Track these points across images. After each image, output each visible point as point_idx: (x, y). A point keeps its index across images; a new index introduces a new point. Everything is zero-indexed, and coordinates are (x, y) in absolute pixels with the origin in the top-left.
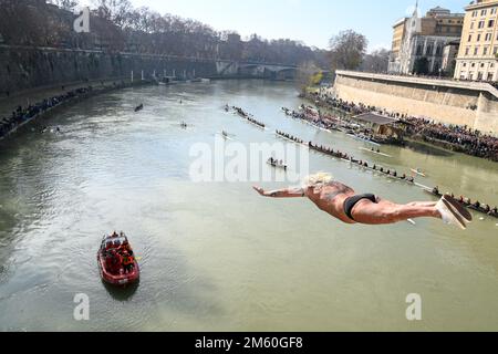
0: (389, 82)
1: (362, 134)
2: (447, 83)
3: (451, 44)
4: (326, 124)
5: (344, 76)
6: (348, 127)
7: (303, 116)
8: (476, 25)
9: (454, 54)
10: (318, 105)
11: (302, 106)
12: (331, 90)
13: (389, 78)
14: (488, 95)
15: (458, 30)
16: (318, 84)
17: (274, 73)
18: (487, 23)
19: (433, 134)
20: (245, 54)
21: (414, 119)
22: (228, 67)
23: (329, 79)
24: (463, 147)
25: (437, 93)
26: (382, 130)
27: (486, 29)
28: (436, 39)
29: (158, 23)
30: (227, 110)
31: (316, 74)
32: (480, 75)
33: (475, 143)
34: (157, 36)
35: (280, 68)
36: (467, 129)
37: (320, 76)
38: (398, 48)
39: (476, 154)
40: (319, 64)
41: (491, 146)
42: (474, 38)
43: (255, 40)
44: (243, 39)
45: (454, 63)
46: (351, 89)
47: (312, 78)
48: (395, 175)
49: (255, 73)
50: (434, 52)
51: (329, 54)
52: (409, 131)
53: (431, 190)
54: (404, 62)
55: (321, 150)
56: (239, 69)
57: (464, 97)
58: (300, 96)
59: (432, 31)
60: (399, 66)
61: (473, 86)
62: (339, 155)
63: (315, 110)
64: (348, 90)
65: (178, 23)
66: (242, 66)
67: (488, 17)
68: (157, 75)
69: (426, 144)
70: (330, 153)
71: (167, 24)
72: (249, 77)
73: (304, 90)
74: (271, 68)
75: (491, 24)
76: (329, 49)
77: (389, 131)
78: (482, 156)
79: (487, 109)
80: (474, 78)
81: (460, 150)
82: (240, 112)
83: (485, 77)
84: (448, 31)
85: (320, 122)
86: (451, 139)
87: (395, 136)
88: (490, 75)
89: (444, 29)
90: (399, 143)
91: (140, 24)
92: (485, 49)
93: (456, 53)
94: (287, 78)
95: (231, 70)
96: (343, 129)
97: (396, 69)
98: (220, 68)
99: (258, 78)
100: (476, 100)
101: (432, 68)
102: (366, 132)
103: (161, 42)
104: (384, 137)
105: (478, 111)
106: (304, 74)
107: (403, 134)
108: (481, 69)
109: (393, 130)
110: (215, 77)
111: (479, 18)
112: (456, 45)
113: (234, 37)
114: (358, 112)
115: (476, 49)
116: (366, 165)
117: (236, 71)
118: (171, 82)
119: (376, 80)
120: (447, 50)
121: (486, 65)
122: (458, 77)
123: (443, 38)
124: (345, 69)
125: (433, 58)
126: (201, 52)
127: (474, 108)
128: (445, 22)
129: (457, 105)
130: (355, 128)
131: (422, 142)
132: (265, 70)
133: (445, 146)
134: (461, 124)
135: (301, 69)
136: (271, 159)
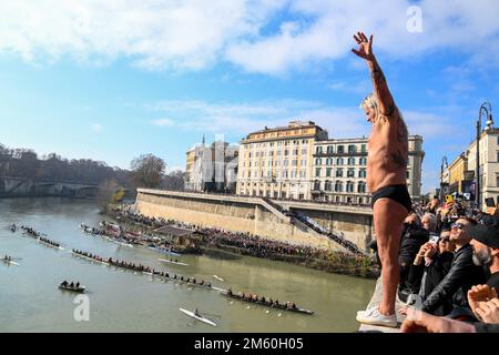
0: (185, 199)
1: (163, 246)
2: (232, 198)
4: (128, 239)
5: (145, 193)
6: (149, 241)
7: (105, 232)
8: (248, 155)
10: (119, 221)
11: (104, 223)
12: (133, 206)
13: (185, 195)
14: (260, 206)
16: (120, 201)
17: (73, 192)
19: (224, 241)
20: (41, 172)
21: (207, 229)
22: (19, 185)
23: (131, 196)
24: (248, 250)
25: (224, 206)
26: (182, 241)
27: (254, 158)
30: (13, 231)
31: (118, 192)
32: (254, 192)
33: (256, 246)
35: (79, 187)
36: (250, 235)
37: (122, 193)
38: (191, 170)
39: (259, 256)
40: (122, 183)
41: (268, 248)
42: (247, 164)
43: (54, 160)
44: (40, 157)
46: (152, 205)
47: (114, 195)
48: (195, 282)
49: (52, 190)
51: (131, 174)
52: (205, 241)
53: (225, 291)
55: (122, 265)
56: (33, 187)
57: (246, 209)
58: (101, 213)
60: (193, 185)
61: (250, 200)
62: (141, 269)
63: (116, 226)
64: (149, 206)
66: (37, 184)
67: (255, 150)
69: (221, 251)
70: (132, 268)
72: (45, 195)
73: (105, 207)
74: (70, 186)
76: (131, 170)
77: (188, 242)
79: (262, 218)
80: (251, 194)
81: (245, 254)
82: (31, 232)
83: (258, 194)
85: (123, 237)
86: (239, 244)
87: (193, 245)
88: (261, 192)
90: (196, 252)
92: (256, 173)
94: (88, 195)
95: (22, 188)
96: (145, 244)
97: (190, 188)
98: (8, 186)
99: (55, 196)
100: (254, 211)
101: (219, 188)
102: (167, 243)
104: (183, 247)
105: (256, 220)
106: (106, 191)
107: (200, 244)
108: (255, 188)
109: (192, 240)
110: (2, 196)
111: (249, 150)
113: (30, 156)
114: (158, 226)
116: (167, 276)
117: (29, 188)
119: (174, 197)
121: (258, 184)
122: (239, 193)
124: (146, 187)
127: (253, 218)
129: (240, 216)
130: (157, 241)
131: (216, 249)
132: (64, 188)
133: (234, 251)
134: (244, 231)
135: (103, 187)
136: (65, 283)
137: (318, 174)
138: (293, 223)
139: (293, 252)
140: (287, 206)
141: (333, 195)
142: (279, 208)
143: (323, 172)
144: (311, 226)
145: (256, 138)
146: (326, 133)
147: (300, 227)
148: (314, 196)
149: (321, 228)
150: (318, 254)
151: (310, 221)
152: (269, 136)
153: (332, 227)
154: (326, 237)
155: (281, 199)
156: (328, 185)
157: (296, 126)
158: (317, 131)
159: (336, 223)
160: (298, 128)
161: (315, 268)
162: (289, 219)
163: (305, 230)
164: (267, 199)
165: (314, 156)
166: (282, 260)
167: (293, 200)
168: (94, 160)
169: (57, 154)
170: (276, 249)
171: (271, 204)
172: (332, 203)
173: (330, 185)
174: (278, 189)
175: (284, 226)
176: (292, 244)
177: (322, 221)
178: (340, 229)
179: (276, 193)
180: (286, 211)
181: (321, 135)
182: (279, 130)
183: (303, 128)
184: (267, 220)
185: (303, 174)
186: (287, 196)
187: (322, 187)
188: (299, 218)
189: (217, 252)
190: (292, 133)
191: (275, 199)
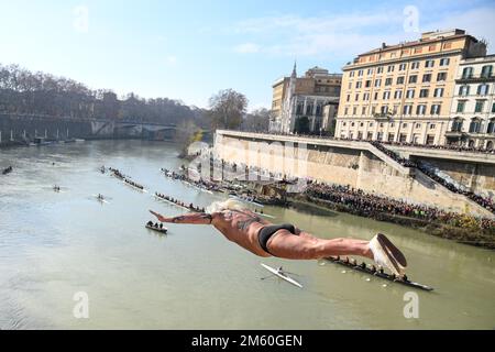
1: (245, 195)
2: (328, 142)
3: (330, 103)
4: (208, 186)
5: (225, 135)
6: (230, 188)
7: (184, 176)
8: (354, 85)
9: (334, 114)
11: (183, 167)
13: (270, 137)
14: (369, 154)
15: (337, 89)
17: (152, 133)
18: (364, 84)
19: (316, 194)
20: (122, 113)
22: (104, 126)
23: (208, 139)
24: (347, 206)
25: (318, 152)
26: (266, 190)
27: (363, 89)
28: (316, 99)
29: (29, 81)
30: (103, 172)
31: (196, 134)
32: (360, 134)
33: (358, 202)
34: (28, 94)
35: (157, 128)
36: (350, 189)
37: (200, 135)
38: (278, 107)
39: (360, 214)
40: (200, 124)
41: (375, 206)
42: (353, 98)
43: (132, 99)
44: (119, 98)
45: (334, 123)
47: (192, 138)
49: (133, 133)
50: (314, 111)
51: (209, 113)
54: (285, 120)
56: (116, 129)
57: (346, 156)
58: (181, 157)
59: (312, 91)
60: (280, 126)
61: (354, 145)
65: (50, 81)
66: (120, 126)
67: (365, 77)
68: (27, 135)
69: (310, 204)
71: (38, 83)
72: (126, 137)
73: (184, 151)
74: (149, 128)
75: (368, 84)
76: (208, 109)
77: (272, 192)
78: (366, 216)
79: (369, 168)
80: (355, 137)
81: (344, 210)
82: (117, 174)
83: (364, 137)
84: (327, 91)
85: (202, 183)
86: (334, 199)
87: (279, 196)
88: (370, 135)
89: (323, 89)
90: (283, 204)
91: (9, 81)
92: (364, 109)
93: (336, 113)
94: (166, 137)
95: (107, 130)
96: (226, 191)
97: (277, 129)
98: (95, 128)
99: (136, 138)
100: (358, 160)
101: (312, 128)
102: (249, 192)
103: (32, 101)
104: (267, 197)
105: (359, 171)
106: (184, 133)
107: (286, 195)
108: (361, 129)
109: (277, 190)
110: (90, 137)
111: (356, 78)
112: (336, 104)
113: (110, 96)
115: (355, 109)
117: (112, 130)
118: (42, 142)
119: (257, 140)
120: (327, 110)
121: (365, 124)
122: (339, 136)
123: (322, 98)
124: (226, 128)
125: (314, 118)
126: (74, 111)
127: (355, 167)
128: (324, 81)
129: (339, 165)
130: (238, 189)
131: (307, 203)
132: (144, 129)
133: (329, 206)
134: (343, 183)
135: (181, 129)
136: (150, 223)
137: (460, 108)
138: (413, 176)
139: (408, 213)
140: (406, 153)
141: (483, 139)
142: (393, 156)
143: (470, 106)
144: (441, 181)
145: (367, 61)
146: (483, 46)
147: (423, 181)
148: (451, 140)
149: (456, 185)
150: (447, 218)
151: (440, 174)
152: (387, 57)
153: (474, 183)
154: (464, 198)
155: (398, 144)
156: (475, 125)
157: (432, 38)
158: (467, 44)
159: (482, 179)
160: (436, 42)
161: (440, 235)
162: (407, 170)
163: (431, 186)
164: (377, 144)
165: (458, 82)
166: (393, 221)
167: (417, 145)
168: (170, 98)
169: (135, 94)
170: (385, 208)
171: (383, 150)
172: (480, 150)
173: (479, 126)
174: (395, 131)
175: (399, 180)
176: (409, 203)
177: (459, 175)
178: (487, 187)
179: (391, 136)
180: (404, 160)
181: (473, 48)
182: (403, 47)
183: (444, 40)
184: (376, 171)
185: (436, 109)
186: (408, 140)
187: (466, 127)
188: (423, 170)
189: (308, 206)
190: (425, 50)
191: (390, 143)
